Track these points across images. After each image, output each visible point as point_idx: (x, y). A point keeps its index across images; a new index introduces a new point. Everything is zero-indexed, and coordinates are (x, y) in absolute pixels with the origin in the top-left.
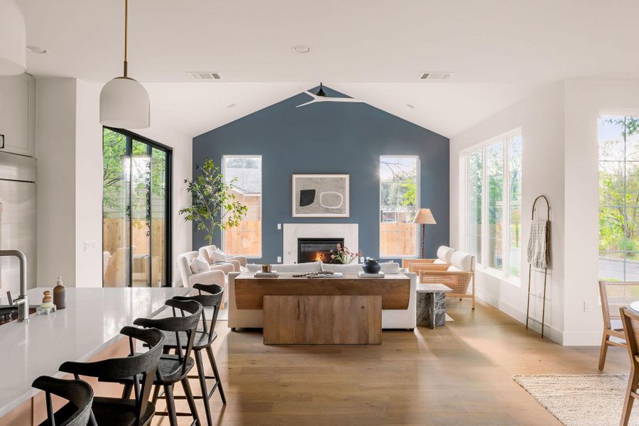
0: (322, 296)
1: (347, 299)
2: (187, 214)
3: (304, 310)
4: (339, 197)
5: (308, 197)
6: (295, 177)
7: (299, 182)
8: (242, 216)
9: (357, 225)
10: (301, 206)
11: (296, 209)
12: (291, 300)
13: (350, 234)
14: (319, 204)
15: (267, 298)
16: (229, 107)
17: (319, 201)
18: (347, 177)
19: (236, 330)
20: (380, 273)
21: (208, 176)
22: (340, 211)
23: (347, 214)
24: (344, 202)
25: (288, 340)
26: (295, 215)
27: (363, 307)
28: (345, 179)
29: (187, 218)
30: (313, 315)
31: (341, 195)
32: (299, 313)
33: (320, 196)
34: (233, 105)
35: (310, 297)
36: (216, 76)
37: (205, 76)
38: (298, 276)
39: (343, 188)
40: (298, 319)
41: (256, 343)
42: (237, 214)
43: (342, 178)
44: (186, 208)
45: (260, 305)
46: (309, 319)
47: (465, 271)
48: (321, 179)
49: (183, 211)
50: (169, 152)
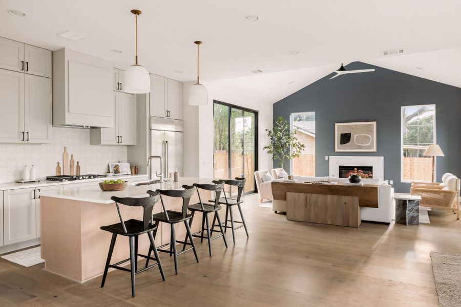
0: (320, 195)
1: (336, 197)
2: (268, 150)
3: (310, 202)
4: (369, 137)
5: (346, 138)
6: (337, 125)
7: (340, 128)
8: (302, 151)
9: (383, 157)
10: (341, 144)
11: (338, 146)
12: (302, 196)
13: (377, 163)
14: (354, 143)
15: (289, 194)
16: (290, 83)
17: (353, 140)
18: (374, 123)
19: (278, 212)
20: (360, 183)
21: (280, 127)
22: (369, 147)
23: (374, 150)
24: (372, 141)
25: (300, 219)
26: (337, 150)
27: (345, 203)
28: (373, 125)
29: (269, 152)
30: (315, 205)
31: (370, 136)
32: (306, 203)
33: (354, 137)
34: (292, 82)
35: (313, 195)
36: (261, 72)
37: (255, 72)
38: (308, 182)
39: (372, 132)
40: (306, 207)
41: (283, 219)
42: (298, 149)
43: (370, 125)
44: (267, 146)
45: (285, 198)
46: (312, 208)
47: (451, 190)
48: (355, 125)
49: (265, 148)
50: (256, 113)
